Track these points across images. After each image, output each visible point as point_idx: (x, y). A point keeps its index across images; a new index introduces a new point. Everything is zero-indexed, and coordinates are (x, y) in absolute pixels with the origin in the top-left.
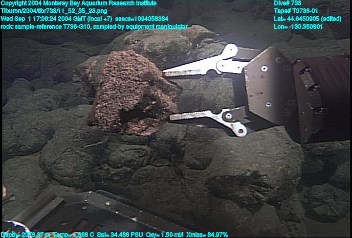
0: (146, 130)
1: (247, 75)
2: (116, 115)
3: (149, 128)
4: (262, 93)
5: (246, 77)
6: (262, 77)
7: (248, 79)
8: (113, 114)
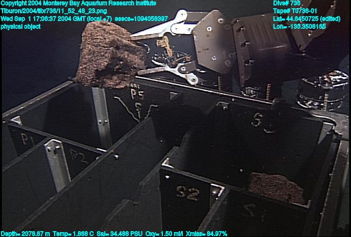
0: (119, 84)
1: (195, 35)
2: (93, 74)
3: (122, 82)
4: (208, 49)
5: (195, 37)
6: (208, 36)
7: (196, 38)
8: (91, 74)
